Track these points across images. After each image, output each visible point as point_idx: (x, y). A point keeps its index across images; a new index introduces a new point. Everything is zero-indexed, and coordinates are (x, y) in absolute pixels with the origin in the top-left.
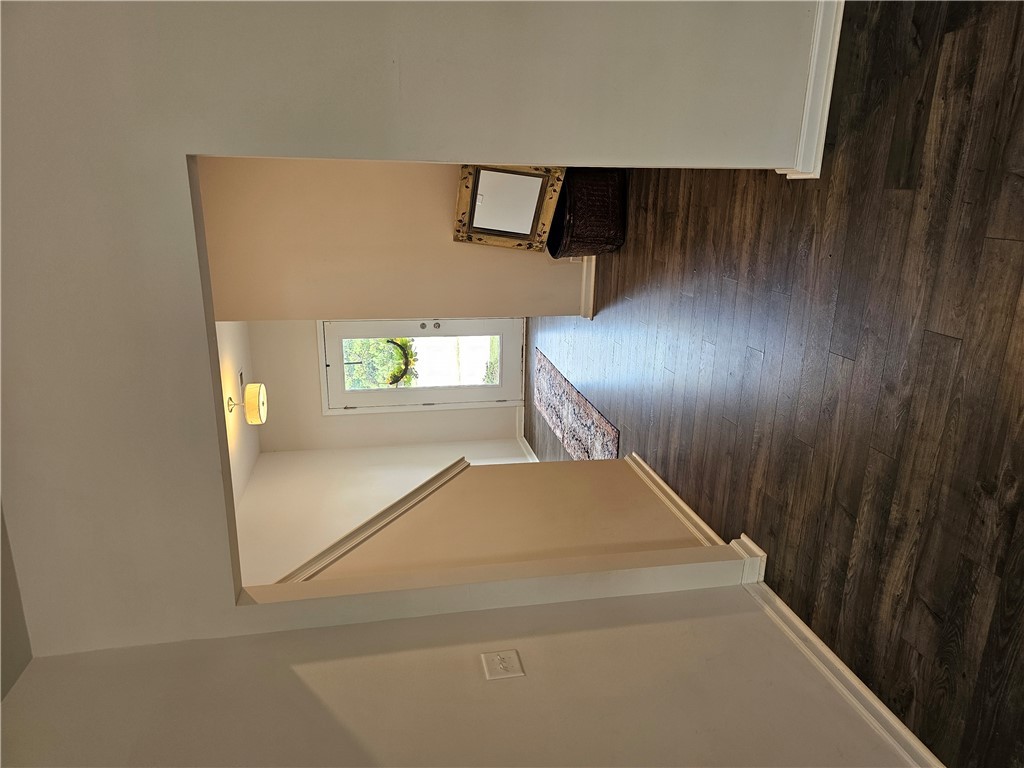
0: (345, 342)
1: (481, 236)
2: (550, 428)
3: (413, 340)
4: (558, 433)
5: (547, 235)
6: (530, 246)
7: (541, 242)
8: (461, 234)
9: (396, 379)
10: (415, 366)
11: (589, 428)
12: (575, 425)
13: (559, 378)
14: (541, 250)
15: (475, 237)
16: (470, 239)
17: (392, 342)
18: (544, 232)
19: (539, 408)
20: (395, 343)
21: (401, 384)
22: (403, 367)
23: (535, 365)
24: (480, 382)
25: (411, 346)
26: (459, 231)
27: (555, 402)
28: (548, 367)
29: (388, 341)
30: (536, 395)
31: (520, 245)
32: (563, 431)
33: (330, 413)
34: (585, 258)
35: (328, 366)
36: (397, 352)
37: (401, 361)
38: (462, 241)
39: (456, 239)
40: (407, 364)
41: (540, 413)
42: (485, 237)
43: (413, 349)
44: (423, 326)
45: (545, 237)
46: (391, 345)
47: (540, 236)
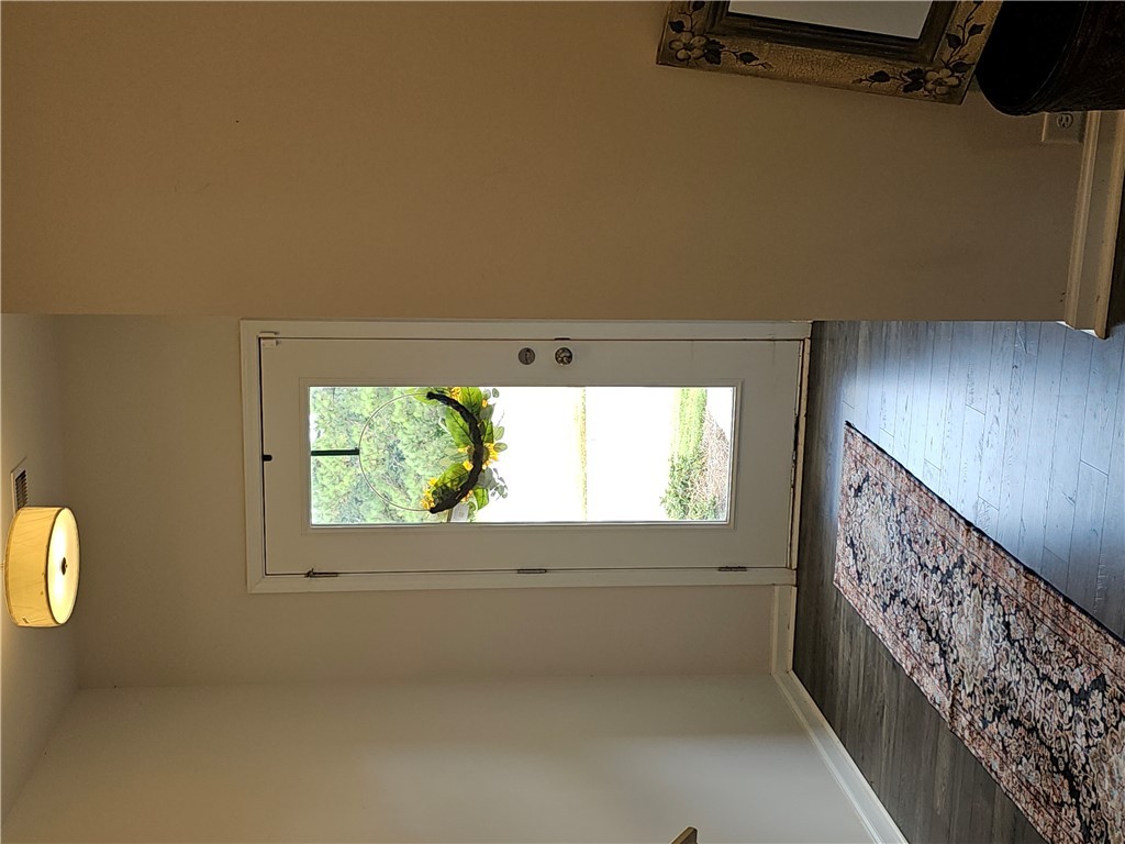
0: (318, 396)
1: (751, 46)
2: (896, 666)
3: (496, 394)
4: (931, 686)
5: (980, 40)
6: (916, 82)
7: (959, 67)
8: (685, 37)
9: (446, 499)
10: (497, 464)
11: (1080, 698)
12: (1007, 674)
13: (939, 516)
14: (953, 95)
15: (730, 47)
16: (712, 55)
17: (441, 397)
18: (976, 29)
19: (851, 597)
20: (449, 401)
21: (460, 515)
22: (469, 466)
23: (842, 472)
24: (660, 515)
25: (490, 409)
26: (678, 27)
27: (924, 589)
28: (893, 482)
29: (431, 396)
30: (844, 561)
31: (881, 77)
32: (951, 684)
33: (269, 586)
34: (1094, 115)
35: (267, 458)
36: (453, 425)
37: (463, 450)
38: (685, 63)
39: (667, 57)
40: (479, 456)
41: (855, 615)
42: (764, 51)
43: (495, 419)
44: (527, 356)
45: (975, 47)
46: (439, 406)
47: (956, 42)
